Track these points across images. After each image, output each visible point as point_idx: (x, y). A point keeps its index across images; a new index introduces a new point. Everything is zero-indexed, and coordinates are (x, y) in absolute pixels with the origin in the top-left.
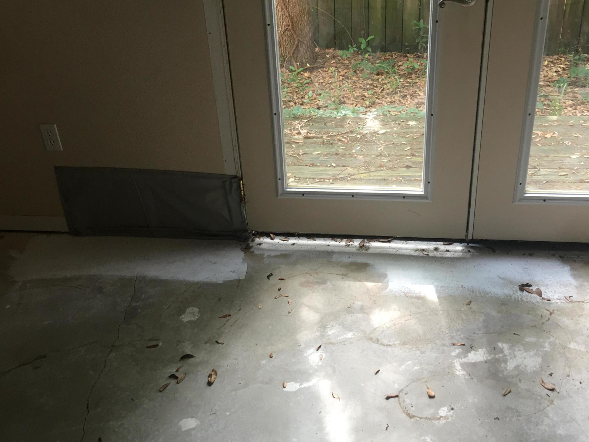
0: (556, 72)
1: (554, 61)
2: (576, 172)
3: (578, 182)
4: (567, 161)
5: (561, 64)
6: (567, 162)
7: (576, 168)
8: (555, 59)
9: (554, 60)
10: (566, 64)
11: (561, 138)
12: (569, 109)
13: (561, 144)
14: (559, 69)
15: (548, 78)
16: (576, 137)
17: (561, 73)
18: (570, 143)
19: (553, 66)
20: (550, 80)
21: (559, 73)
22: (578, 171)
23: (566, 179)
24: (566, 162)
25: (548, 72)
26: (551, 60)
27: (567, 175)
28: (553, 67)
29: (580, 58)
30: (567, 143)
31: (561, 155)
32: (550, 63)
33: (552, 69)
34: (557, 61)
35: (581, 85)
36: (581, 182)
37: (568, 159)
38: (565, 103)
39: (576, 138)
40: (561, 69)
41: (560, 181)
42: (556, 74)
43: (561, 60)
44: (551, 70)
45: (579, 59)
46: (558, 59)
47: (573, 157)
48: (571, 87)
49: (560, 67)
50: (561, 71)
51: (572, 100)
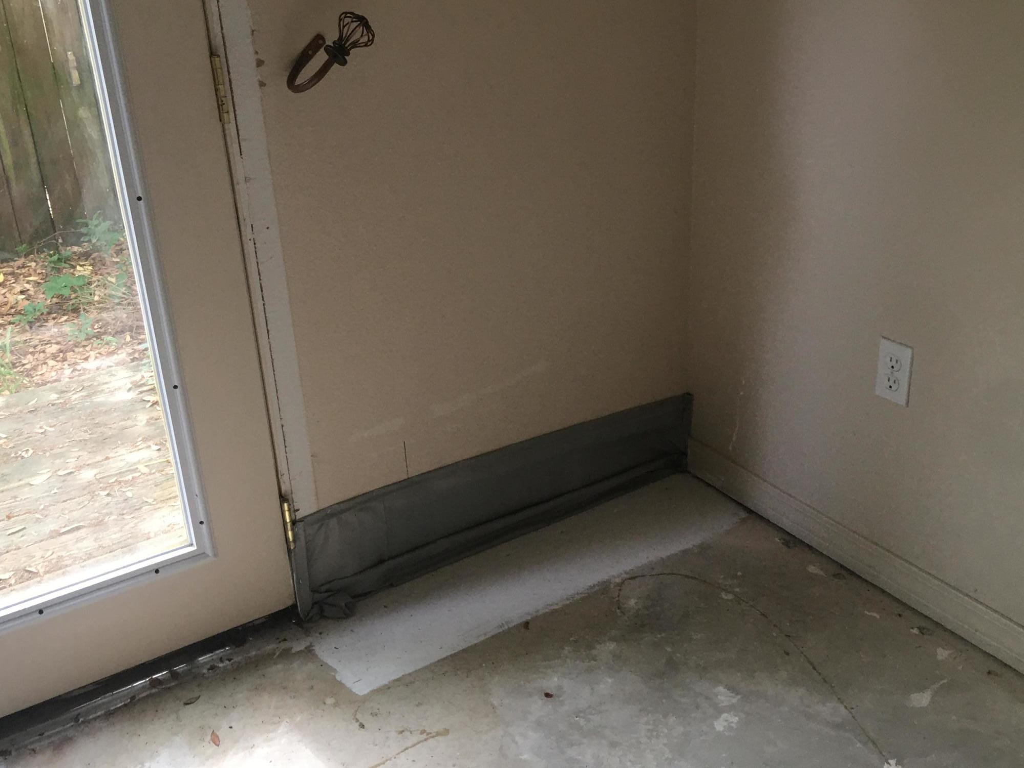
0: (22, 292)
1: (16, 271)
2: (42, 515)
3: (47, 539)
4: (25, 493)
5: (30, 275)
6: (23, 498)
7: (42, 507)
8: (19, 268)
9: (15, 268)
10: (39, 274)
11: (11, 445)
12: (51, 363)
13: (14, 459)
14: (28, 286)
15: (9, 306)
16: (42, 433)
17: (31, 292)
18: (31, 452)
19: (14, 283)
20: (13, 311)
21: (30, 292)
22: (46, 513)
23: (22, 538)
24: (21, 499)
25: (7, 295)
26: (10, 270)
27: (24, 528)
28: (14, 285)
29: (61, 257)
30: (24, 454)
31: (12, 485)
32: (10, 277)
33: (14, 288)
34: (23, 269)
35: (70, 309)
36: (52, 537)
37: (26, 489)
38: (44, 352)
39: (43, 436)
40: (31, 286)
41: (10, 548)
42: (23, 297)
43: (30, 266)
44: (11, 290)
45: (59, 260)
46: (24, 267)
47: (37, 480)
48: (54, 315)
49: (28, 282)
50: (32, 289)
51: (58, 343)
